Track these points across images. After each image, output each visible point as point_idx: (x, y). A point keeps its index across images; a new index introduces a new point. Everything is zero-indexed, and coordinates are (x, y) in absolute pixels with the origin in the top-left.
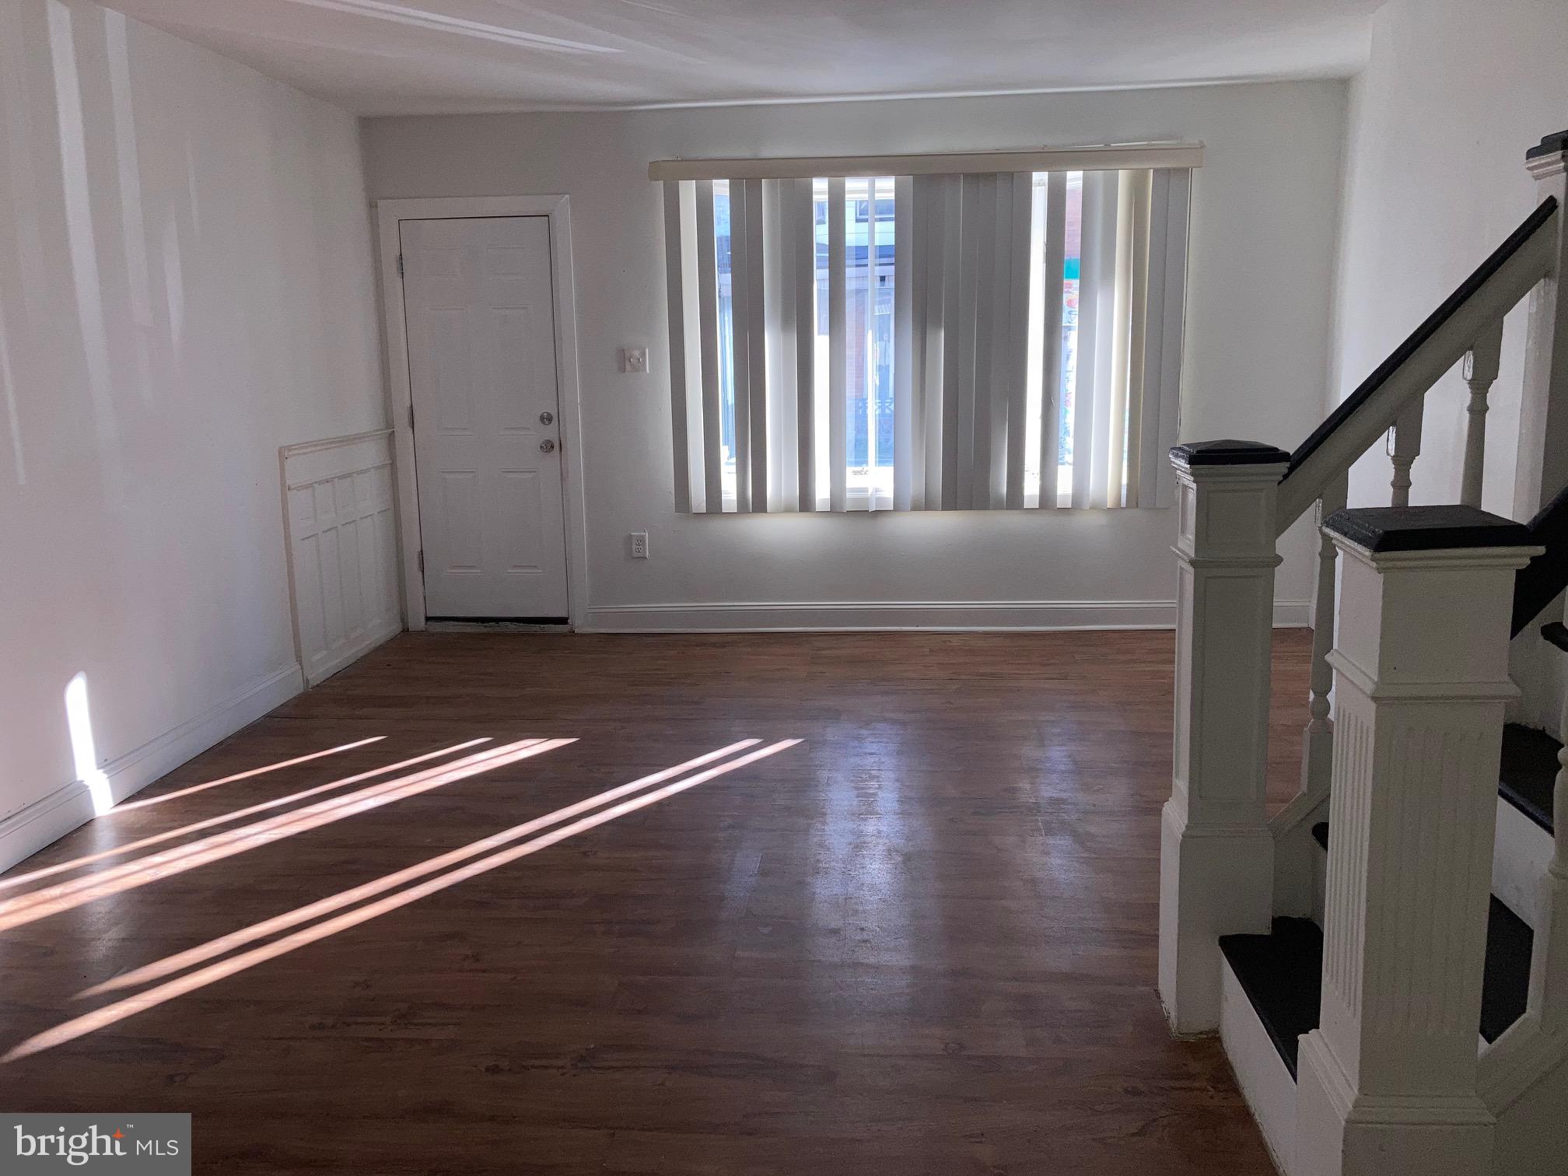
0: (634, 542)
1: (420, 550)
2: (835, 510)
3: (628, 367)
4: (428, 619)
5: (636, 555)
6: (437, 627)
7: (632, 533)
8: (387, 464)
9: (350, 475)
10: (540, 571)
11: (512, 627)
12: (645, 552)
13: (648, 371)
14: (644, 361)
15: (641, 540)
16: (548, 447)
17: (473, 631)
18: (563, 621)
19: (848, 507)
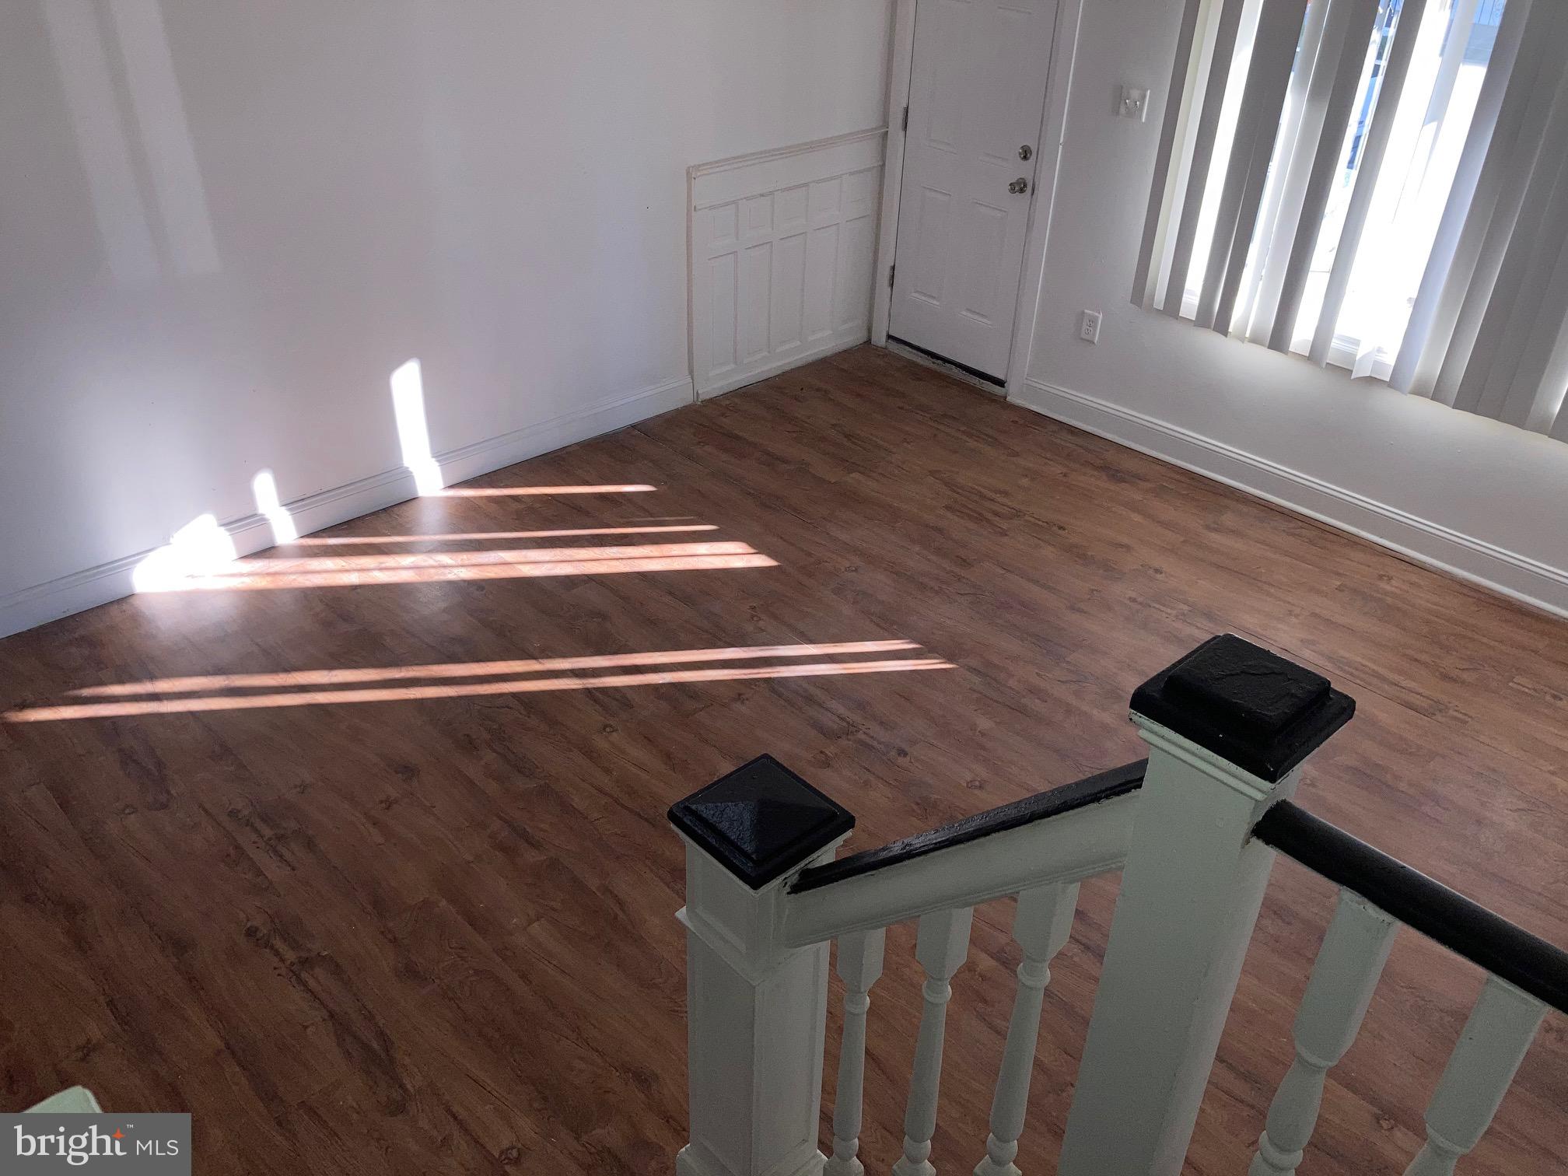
0: (1086, 322)
1: (892, 264)
2: (1315, 355)
3: (1123, 110)
4: (890, 337)
5: (1083, 336)
6: (894, 347)
7: (1086, 311)
8: (874, 167)
9: (806, 185)
10: (989, 323)
11: (956, 373)
12: (1094, 335)
13: (1143, 121)
14: (1141, 109)
15: (1093, 321)
16: (1019, 187)
17: (922, 363)
18: (1000, 383)
19: (1331, 358)
